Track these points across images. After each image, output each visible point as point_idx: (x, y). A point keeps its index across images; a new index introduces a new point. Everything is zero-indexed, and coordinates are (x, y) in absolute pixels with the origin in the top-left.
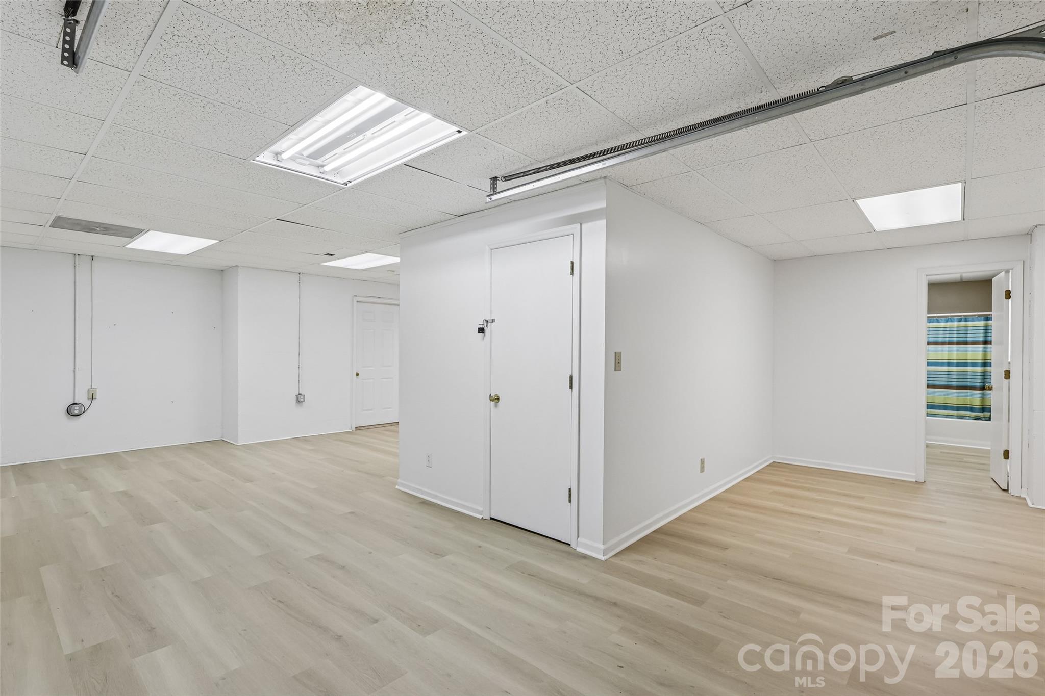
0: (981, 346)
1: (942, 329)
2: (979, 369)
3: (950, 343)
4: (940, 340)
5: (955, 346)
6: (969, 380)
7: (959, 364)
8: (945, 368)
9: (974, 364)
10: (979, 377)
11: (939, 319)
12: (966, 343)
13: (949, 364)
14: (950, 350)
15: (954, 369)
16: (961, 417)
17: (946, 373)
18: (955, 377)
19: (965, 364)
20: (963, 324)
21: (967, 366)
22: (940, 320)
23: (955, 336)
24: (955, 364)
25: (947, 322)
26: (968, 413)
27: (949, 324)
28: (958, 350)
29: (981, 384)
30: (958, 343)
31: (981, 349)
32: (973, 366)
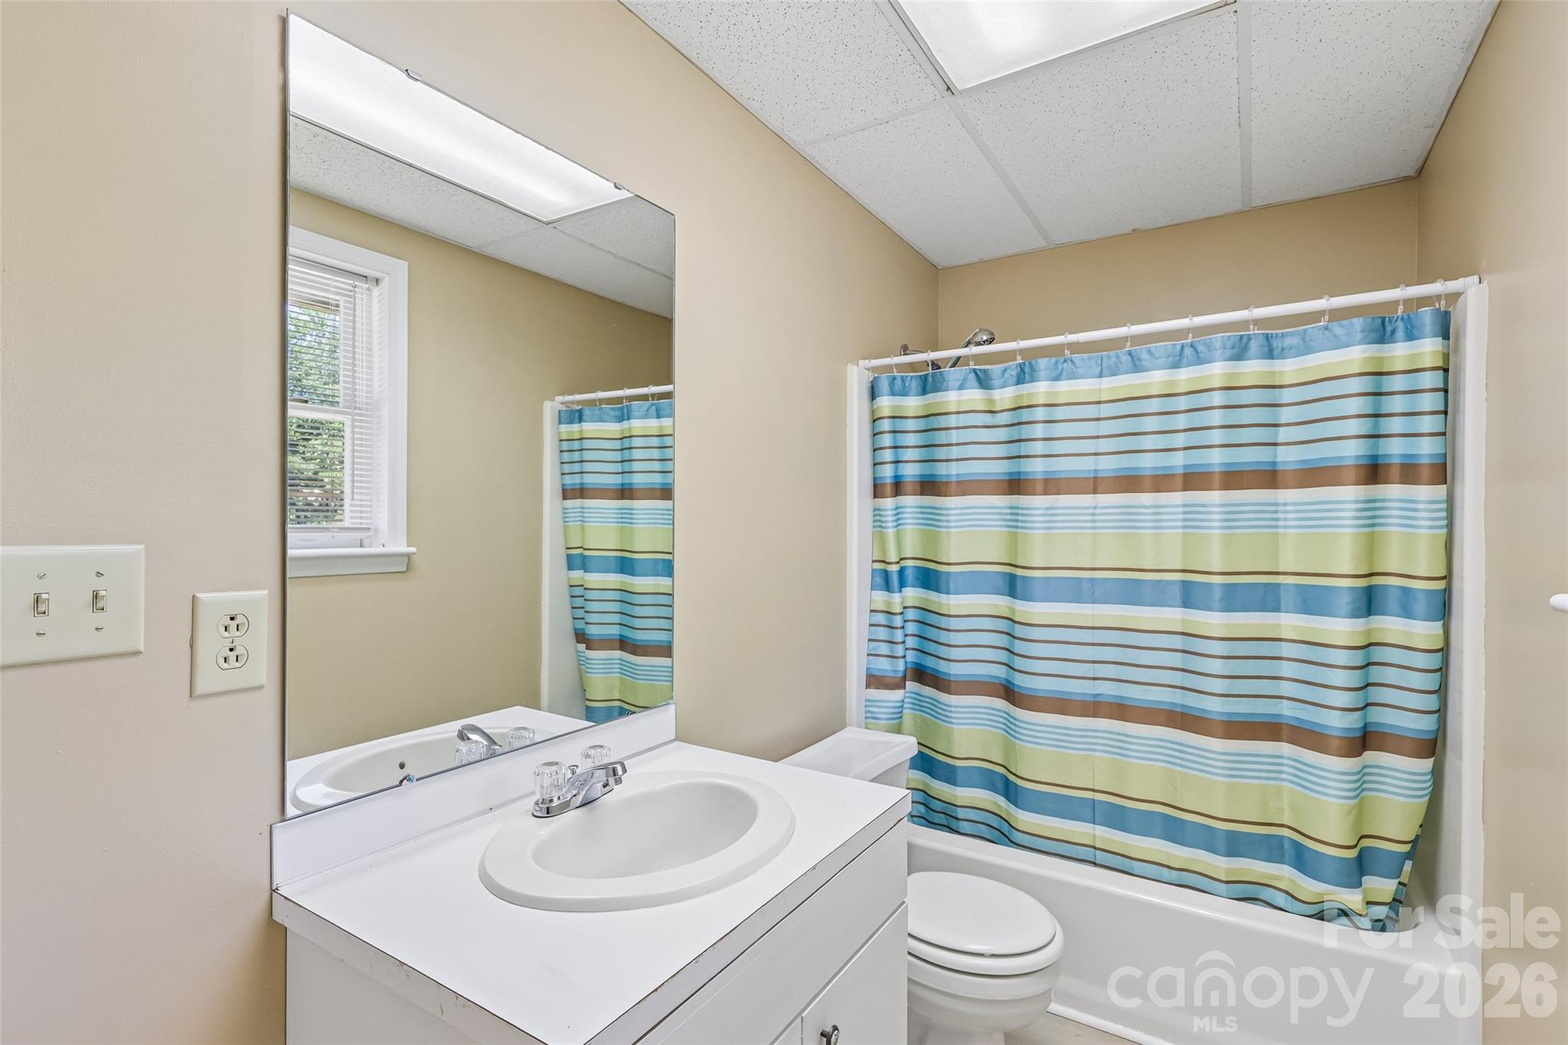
0: (1350, 494)
1: (1155, 405)
2: (1342, 628)
3: (1193, 480)
4: (1147, 463)
5: (1215, 497)
6: (1286, 689)
7: (1235, 598)
8: (1172, 616)
9: (1313, 601)
10: (1341, 678)
11: (1142, 351)
12: (1270, 477)
13: (1190, 595)
14: (1192, 519)
15: (1213, 621)
16: (1249, 894)
17: (1177, 642)
18: (1216, 666)
19: (1267, 598)
20: (1253, 369)
21: (1277, 609)
22: (1144, 356)
23: (1216, 437)
24: (1217, 594)
25: (1176, 365)
26: (1284, 874)
27: (1186, 376)
28: (1231, 517)
29: (1353, 721)
30: (1233, 479)
31: (1348, 513)
32: (1307, 611)
